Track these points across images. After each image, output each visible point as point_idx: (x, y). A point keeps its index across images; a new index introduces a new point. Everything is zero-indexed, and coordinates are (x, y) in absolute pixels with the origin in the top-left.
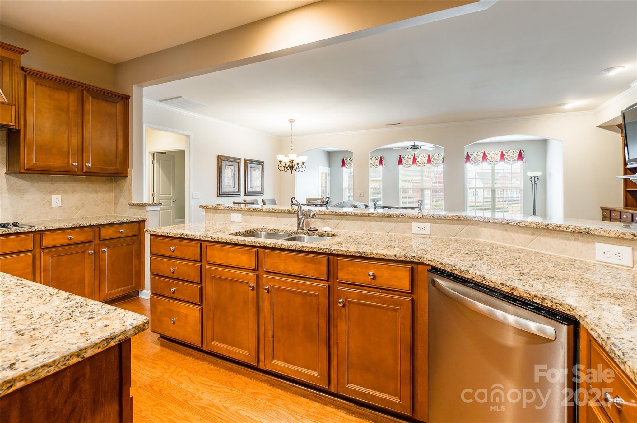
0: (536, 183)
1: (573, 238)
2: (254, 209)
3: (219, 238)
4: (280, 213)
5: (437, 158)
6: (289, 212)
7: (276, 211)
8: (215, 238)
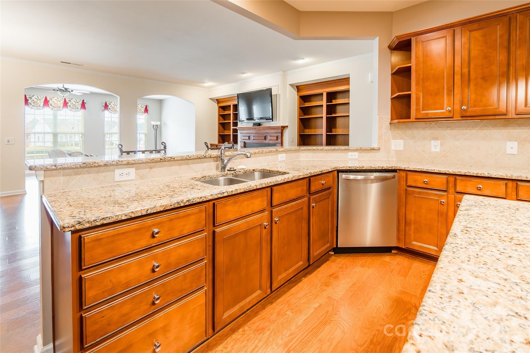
0: (156, 130)
1: (341, 152)
2: (161, 159)
3: (237, 190)
4: (195, 159)
5: (75, 103)
6: (205, 157)
7: (191, 158)
8: (232, 191)
